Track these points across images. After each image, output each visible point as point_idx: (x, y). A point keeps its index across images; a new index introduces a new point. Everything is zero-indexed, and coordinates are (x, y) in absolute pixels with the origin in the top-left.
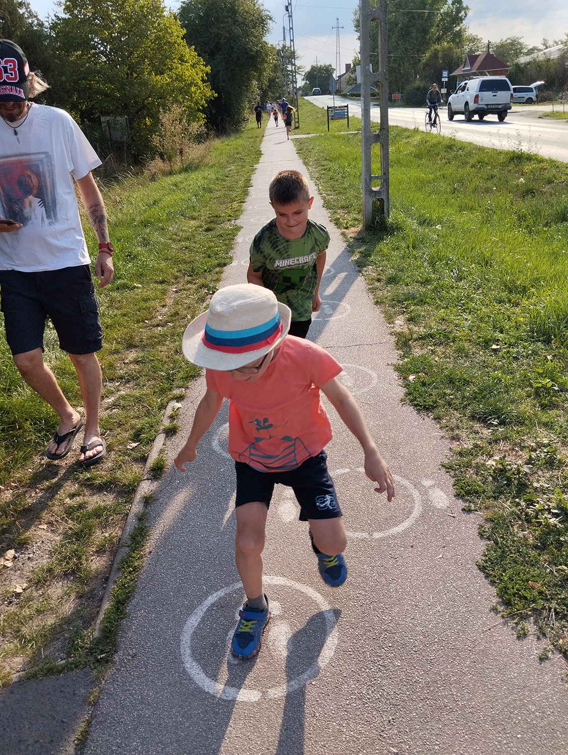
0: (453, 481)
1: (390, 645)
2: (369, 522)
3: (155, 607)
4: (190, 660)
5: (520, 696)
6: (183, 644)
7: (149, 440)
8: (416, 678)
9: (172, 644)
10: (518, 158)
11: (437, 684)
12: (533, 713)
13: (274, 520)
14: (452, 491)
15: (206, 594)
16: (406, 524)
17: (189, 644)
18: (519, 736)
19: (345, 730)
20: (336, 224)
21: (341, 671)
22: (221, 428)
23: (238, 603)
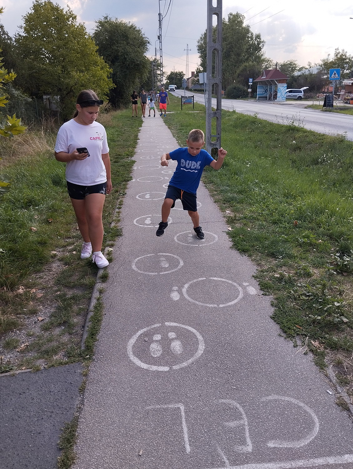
0: (258, 283)
1: (230, 348)
2: (217, 300)
3: (111, 336)
5: (291, 367)
6: (128, 350)
8: (243, 360)
9: (123, 350)
10: (292, 130)
12: (298, 373)
13: (169, 299)
14: (258, 287)
15: (138, 330)
16: (236, 301)
17: (131, 350)
18: (291, 382)
19: (211, 380)
22: (136, 260)
23: (154, 334)
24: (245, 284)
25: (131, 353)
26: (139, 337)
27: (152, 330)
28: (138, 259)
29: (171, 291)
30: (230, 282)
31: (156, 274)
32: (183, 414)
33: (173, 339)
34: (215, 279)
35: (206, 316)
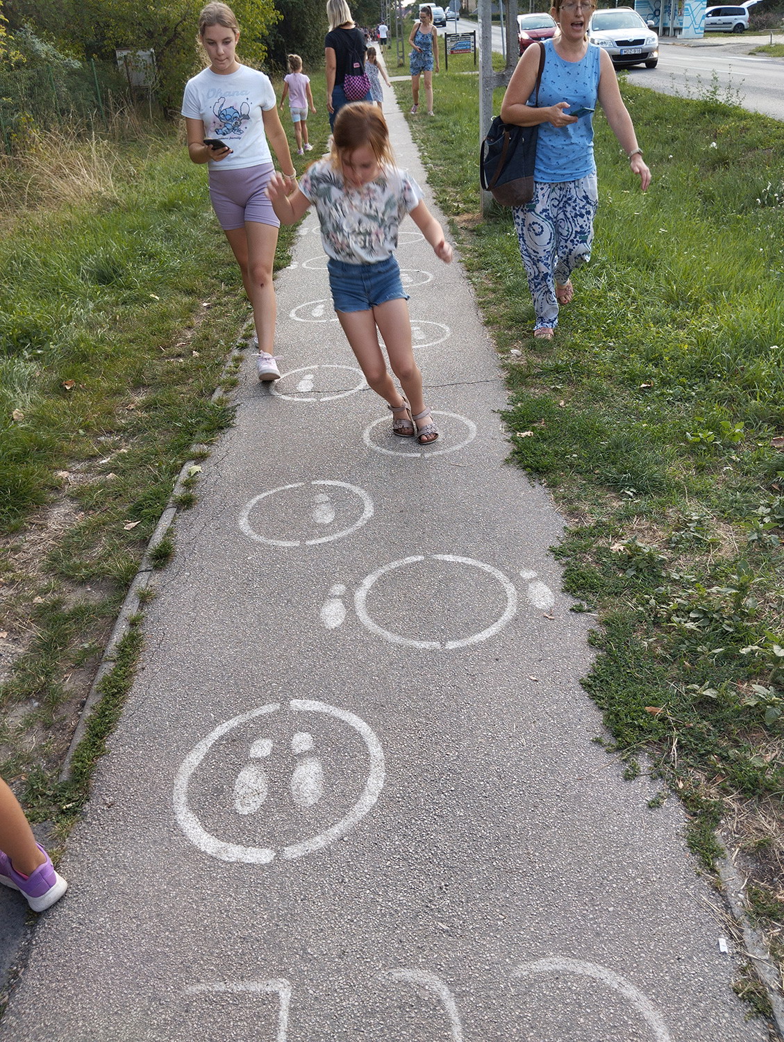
0: (562, 571)
1: (453, 789)
2: (443, 627)
3: (143, 741)
4: (185, 810)
5: (618, 857)
6: (177, 790)
7: (154, 516)
8: (483, 831)
9: (163, 789)
10: (711, 112)
11: (510, 840)
12: (634, 879)
13: (315, 625)
14: (559, 584)
15: (215, 723)
16: (493, 630)
17: (185, 789)
18: (611, 909)
19: (381, 900)
20: (442, 208)
21: (384, 823)
22: (254, 501)
23: (255, 736)
24: (527, 574)
25: (184, 799)
26: (214, 745)
27: (251, 725)
28: (258, 497)
29: (325, 597)
30: (487, 568)
31: (297, 544)
32: (284, 1015)
33: (301, 756)
34: (449, 558)
35: (404, 680)
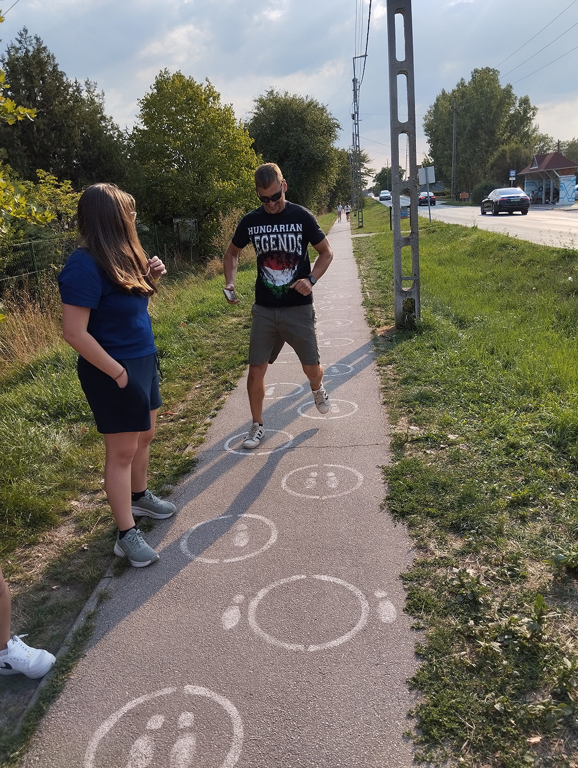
2: (309, 633)
10: (569, 256)
13: (216, 626)
14: (403, 605)
15: (129, 699)
16: (346, 638)
20: (369, 322)
22: (195, 528)
23: (154, 712)
24: (379, 594)
25: (92, 757)
26: (123, 717)
27: (153, 703)
28: (198, 526)
29: (228, 604)
30: (351, 587)
31: (217, 561)
33: (183, 731)
34: (325, 578)
